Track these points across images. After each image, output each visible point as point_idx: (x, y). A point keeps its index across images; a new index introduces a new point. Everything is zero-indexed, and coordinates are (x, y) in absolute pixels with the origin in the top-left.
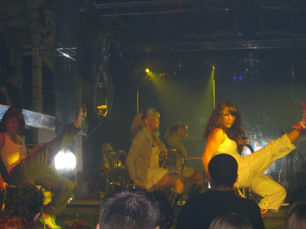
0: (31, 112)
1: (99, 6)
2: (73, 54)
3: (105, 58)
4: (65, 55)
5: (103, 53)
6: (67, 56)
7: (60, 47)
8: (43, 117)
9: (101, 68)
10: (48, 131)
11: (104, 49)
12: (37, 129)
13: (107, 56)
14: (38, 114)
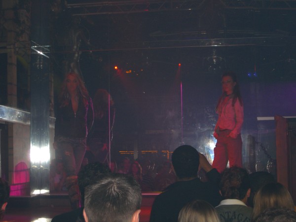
0: (6, 107)
1: (71, 6)
2: (47, 51)
3: (76, 55)
4: (39, 52)
5: (74, 50)
6: (41, 53)
7: (35, 45)
8: (18, 112)
9: (72, 65)
10: (23, 125)
11: (75, 47)
12: (12, 124)
13: (78, 54)
14: (13, 109)
